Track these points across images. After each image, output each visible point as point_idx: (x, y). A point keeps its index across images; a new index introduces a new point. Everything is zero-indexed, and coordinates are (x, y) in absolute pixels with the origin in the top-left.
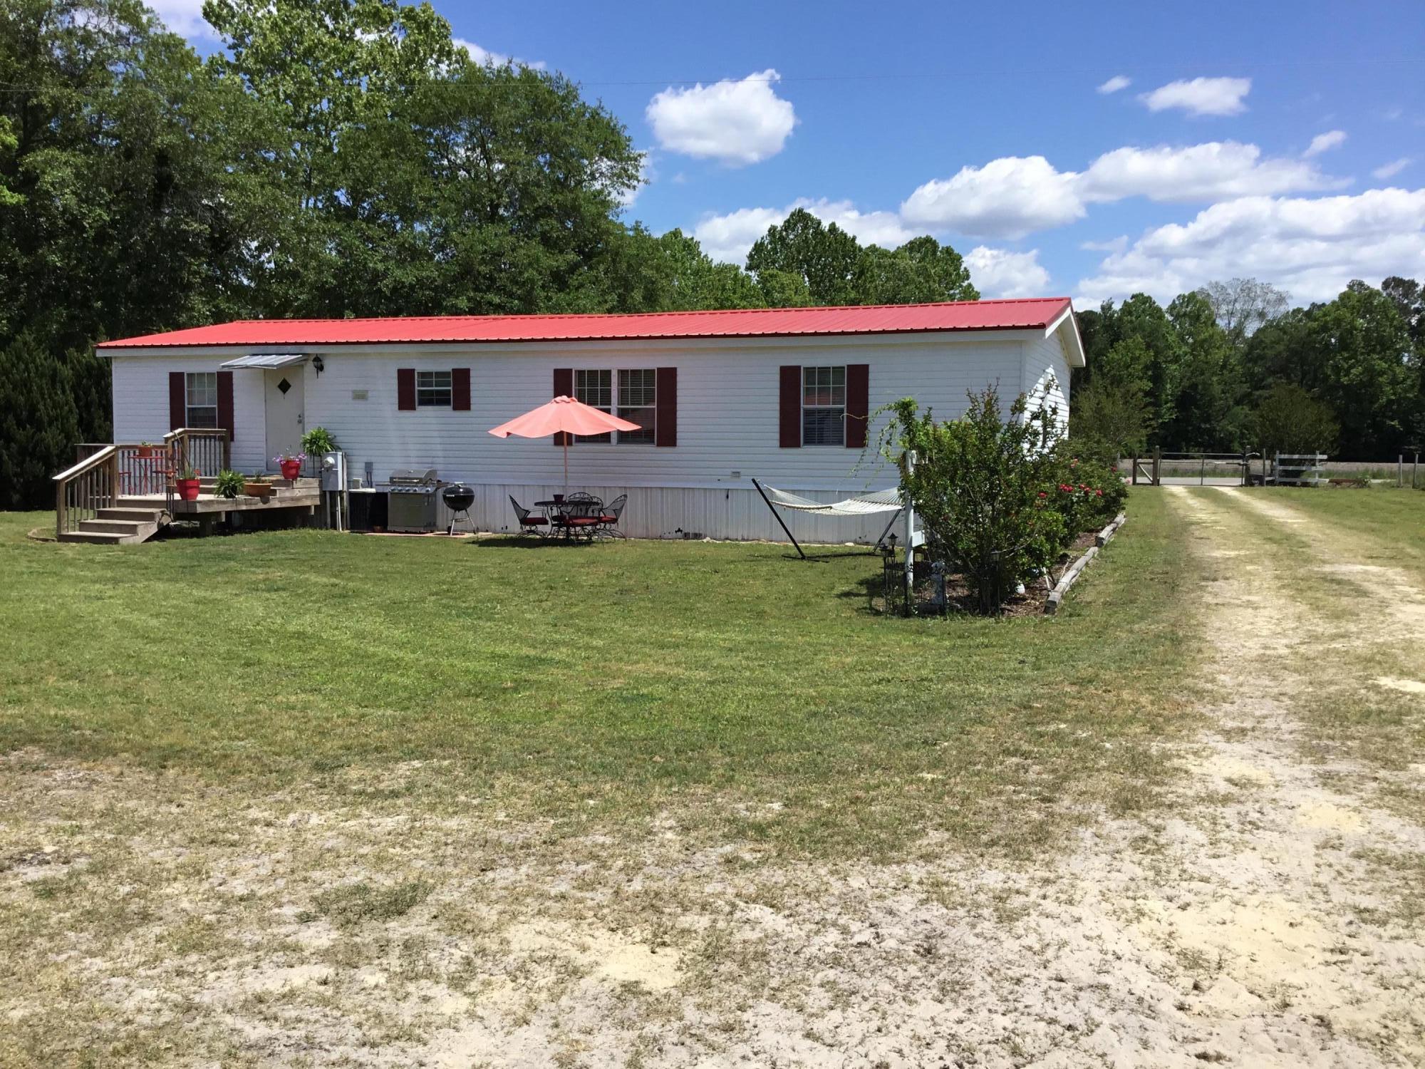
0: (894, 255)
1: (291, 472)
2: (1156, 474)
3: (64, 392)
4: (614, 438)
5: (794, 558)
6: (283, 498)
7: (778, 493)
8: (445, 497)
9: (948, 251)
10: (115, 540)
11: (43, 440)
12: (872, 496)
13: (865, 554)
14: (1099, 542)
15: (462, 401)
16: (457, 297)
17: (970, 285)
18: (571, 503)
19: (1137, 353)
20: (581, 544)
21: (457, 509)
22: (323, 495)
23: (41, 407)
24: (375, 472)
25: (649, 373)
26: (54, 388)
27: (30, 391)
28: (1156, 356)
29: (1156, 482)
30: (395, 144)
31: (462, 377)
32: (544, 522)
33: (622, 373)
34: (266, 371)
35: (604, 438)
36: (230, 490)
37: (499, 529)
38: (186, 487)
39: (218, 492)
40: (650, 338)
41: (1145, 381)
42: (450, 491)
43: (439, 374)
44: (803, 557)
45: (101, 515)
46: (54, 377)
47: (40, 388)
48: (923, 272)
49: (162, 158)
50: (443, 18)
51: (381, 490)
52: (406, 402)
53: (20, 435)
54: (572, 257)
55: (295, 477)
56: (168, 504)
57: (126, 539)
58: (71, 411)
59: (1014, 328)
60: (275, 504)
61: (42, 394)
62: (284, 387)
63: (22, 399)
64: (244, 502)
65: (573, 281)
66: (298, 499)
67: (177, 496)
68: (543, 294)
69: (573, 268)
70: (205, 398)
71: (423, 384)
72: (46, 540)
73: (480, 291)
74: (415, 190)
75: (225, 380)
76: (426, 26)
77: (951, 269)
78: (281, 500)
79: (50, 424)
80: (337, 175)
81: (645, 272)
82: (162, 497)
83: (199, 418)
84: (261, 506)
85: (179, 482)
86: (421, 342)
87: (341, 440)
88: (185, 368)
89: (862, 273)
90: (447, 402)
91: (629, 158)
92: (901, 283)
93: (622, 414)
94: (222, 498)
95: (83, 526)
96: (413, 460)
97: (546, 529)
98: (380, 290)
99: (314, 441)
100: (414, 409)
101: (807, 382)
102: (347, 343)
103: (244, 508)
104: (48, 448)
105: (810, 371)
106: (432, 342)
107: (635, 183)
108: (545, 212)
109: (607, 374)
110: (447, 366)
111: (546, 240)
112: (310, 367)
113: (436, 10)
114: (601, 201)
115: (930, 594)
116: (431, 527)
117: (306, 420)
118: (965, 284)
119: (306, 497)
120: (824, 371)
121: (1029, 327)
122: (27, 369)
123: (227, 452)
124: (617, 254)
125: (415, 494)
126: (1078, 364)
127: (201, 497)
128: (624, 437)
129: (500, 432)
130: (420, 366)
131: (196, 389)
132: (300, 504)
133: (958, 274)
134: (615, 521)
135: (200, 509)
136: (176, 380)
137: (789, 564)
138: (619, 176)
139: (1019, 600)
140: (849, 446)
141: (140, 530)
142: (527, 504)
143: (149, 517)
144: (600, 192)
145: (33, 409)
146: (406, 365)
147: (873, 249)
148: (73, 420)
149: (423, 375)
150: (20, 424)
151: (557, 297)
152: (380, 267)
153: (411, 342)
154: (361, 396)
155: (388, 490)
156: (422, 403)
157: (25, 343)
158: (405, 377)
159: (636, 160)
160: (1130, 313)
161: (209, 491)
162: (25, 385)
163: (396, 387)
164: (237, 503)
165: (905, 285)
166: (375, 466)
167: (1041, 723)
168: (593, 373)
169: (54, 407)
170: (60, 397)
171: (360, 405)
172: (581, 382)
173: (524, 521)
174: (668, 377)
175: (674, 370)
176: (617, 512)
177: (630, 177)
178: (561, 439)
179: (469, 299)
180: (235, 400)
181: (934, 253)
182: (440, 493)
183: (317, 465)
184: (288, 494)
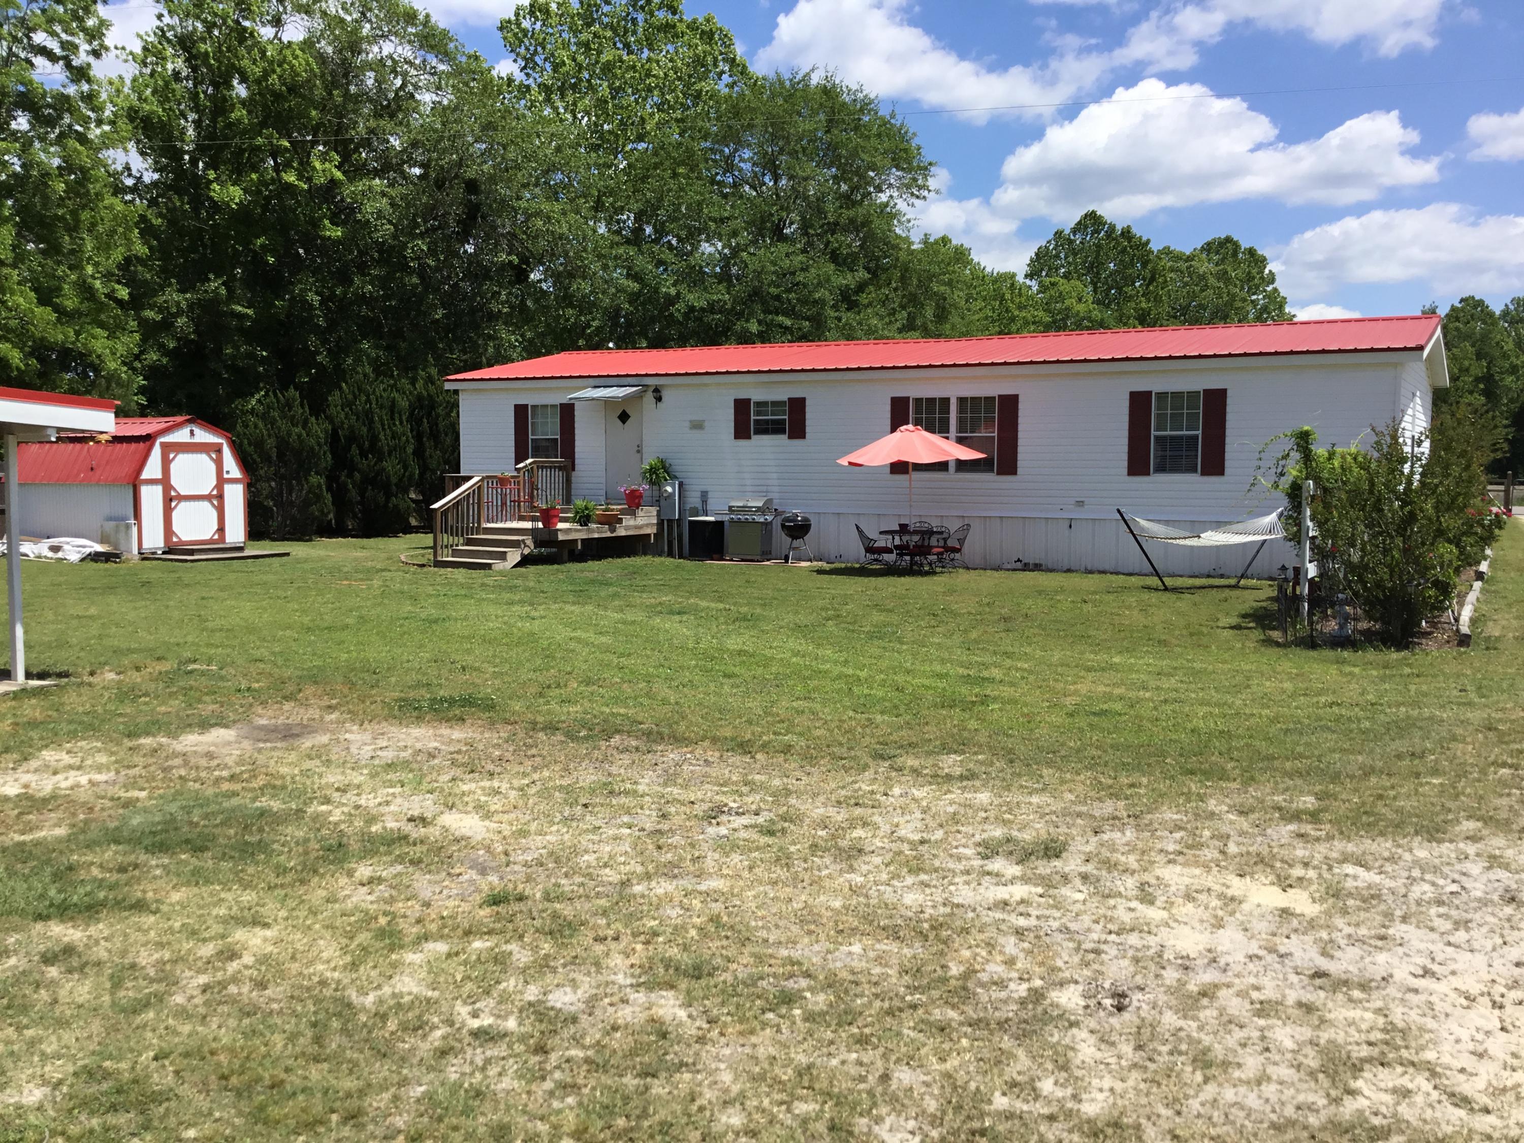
0: (1190, 259)
1: (634, 501)
2: (1507, 503)
3: (401, 423)
4: (952, 467)
5: (1156, 589)
6: (629, 526)
7: (1143, 523)
8: (783, 526)
9: (1251, 252)
10: (488, 566)
11: (384, 469)
12: (1235, 527)
13: (1229, 587)
14: (1480, 576)
15: (797, 430)
16: (747, 321)
17: (1275, 290)
18: (916, 532)
19: (1466, 363)
20: (927, 574)
21: (794, 538)
22: (660, 524)
23: (382, 437)
24: (710, 501)
25: (990, 400)
26: (393, 419)
27: (372, 421)
28: (1488, 368)
29: (1509, 512)
30: (683, 163)
31: (797, 406)
32: (888, 551)
33: (962, 401)
34: (608, 403)
35: (942, 466)
36: (584, 519)
37: (833, 558)
38: (548, 516)
39: (573, 520)
40: (993, 364)
41: (1476, 395)
42: (788, 520)
43: (775, 404)
44: (1166, 589)
45: (469, 542)
46: (393, 408)
47: (381, 420)
48: (1223, 276)
49: (472, 186)
50: (726, 28)
51: (720, 518)
52: (742, 431)
53: (364, 464)
54: (862, 274)
55: (638, 506)
56: (533, 532)
57: (498, 565)
58: (407, 441)
59: (1389, 349)
60: (621, 532)
61: (383, 425)
62: (624, 417)
63: (365, 429)
64: (597, 531)
65: (863, 298)
66: (640, 527)
67: (540, 525)
68: (833, 314)
69: (861, 287)
70: (549, 429)
71: (758, 413)
72: (423, 566)
73: (770, 313)
74: (705, 211)
75: (567, 411)
76: (711, 34)
77: (1254, 272)
78: (627, 528)
79: (390, 454)
80: (629, 197)
81: (935, 287)
82: (528, 525)
83: (541, 448)
84: (609, 534)
85: (543, 511)
86: (759, 372)
87: (678, 467)
88: (529, 399)
89: (1153, 279)
90: (781, 431)
91: (920, 168)
92: (1197, 289)
93: (960, 441)
94: (577, 526)
95: (456, 553)
96: (748, 489)
97: (890, 558)
98: (672, 315)
99: (653, 470)
100: (749, 438)
101: (1158, 408)
102: (687, 374)
103: (596, 536)
104: (388, 477)
105: (1162, 396)
106: (770, 371)
107: (926, 193)
108: (833, 228)
109: (945, 401)
110: (782, 394)
111: (835, 257)
112: (649, 397)
113: (719, 21)
114: (888, 214)
115: (1332, 626)
116: (766, 555)
117: (645, 450)
118: (1269, 289)
119: (647, 525)
120: (1177, 395)
121: (1405, 349)
122: (368, 400)
123: (568, 482)
124: (907, 270)
125: (754, 522)
126: (1440, 384)
127: (560, 526)
128: (962, 465)
129: (844, 462)
130: (756, 395)
131: (539, 420)
132: (642, 532)
133: (1262, 278)
134: (958, 550)
135: (561, 537)
136: (521, 411)
137: (1154, 595)
138: (908, 187)
139: (1426, 634)
140: (1204, 473)
141: (509, 556)
142: (872, 534)
143: (515, 544)
144: (886, 205)
145: (374, 439)
146: (743, 395)
147: (1167, 251)
148: (410, 450)
149: (758, 404)
150: (363, 454)
151: (848, 317)
152: (673, 291)
153: (749, 372)
154: (697, 426)
155: (726, 518)
156: (758, 432)
157: (365, 375)
158: (742, 407)
159: (926, 169)
160: (1457, 319)
161: (565, 520)
162: (368, 416)
163: (732, 417)
164: (593, 531)
165: (1202, 291)
166: (710, 495)
167: (1514, 741)
168: (931, 401)
169: (393, 438)
170: (399, 429)
171: (697, 434)
172: (918, 410)
173: (869, 550)
174: (1010, 404)
175: (1016, 397)
176: (961, 541)
177: (920, 188)
178: (899, 468)
179: (760, 322)
180: (577, 431)
181: (1235, 254)
182: (779, 520)
183: (656, 493)
184: (632, 522)
